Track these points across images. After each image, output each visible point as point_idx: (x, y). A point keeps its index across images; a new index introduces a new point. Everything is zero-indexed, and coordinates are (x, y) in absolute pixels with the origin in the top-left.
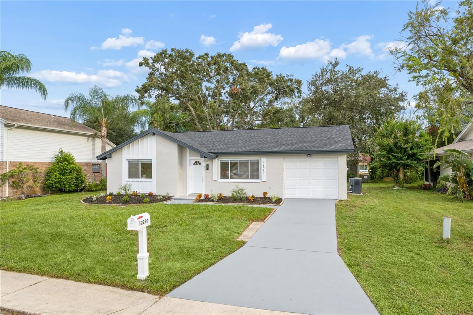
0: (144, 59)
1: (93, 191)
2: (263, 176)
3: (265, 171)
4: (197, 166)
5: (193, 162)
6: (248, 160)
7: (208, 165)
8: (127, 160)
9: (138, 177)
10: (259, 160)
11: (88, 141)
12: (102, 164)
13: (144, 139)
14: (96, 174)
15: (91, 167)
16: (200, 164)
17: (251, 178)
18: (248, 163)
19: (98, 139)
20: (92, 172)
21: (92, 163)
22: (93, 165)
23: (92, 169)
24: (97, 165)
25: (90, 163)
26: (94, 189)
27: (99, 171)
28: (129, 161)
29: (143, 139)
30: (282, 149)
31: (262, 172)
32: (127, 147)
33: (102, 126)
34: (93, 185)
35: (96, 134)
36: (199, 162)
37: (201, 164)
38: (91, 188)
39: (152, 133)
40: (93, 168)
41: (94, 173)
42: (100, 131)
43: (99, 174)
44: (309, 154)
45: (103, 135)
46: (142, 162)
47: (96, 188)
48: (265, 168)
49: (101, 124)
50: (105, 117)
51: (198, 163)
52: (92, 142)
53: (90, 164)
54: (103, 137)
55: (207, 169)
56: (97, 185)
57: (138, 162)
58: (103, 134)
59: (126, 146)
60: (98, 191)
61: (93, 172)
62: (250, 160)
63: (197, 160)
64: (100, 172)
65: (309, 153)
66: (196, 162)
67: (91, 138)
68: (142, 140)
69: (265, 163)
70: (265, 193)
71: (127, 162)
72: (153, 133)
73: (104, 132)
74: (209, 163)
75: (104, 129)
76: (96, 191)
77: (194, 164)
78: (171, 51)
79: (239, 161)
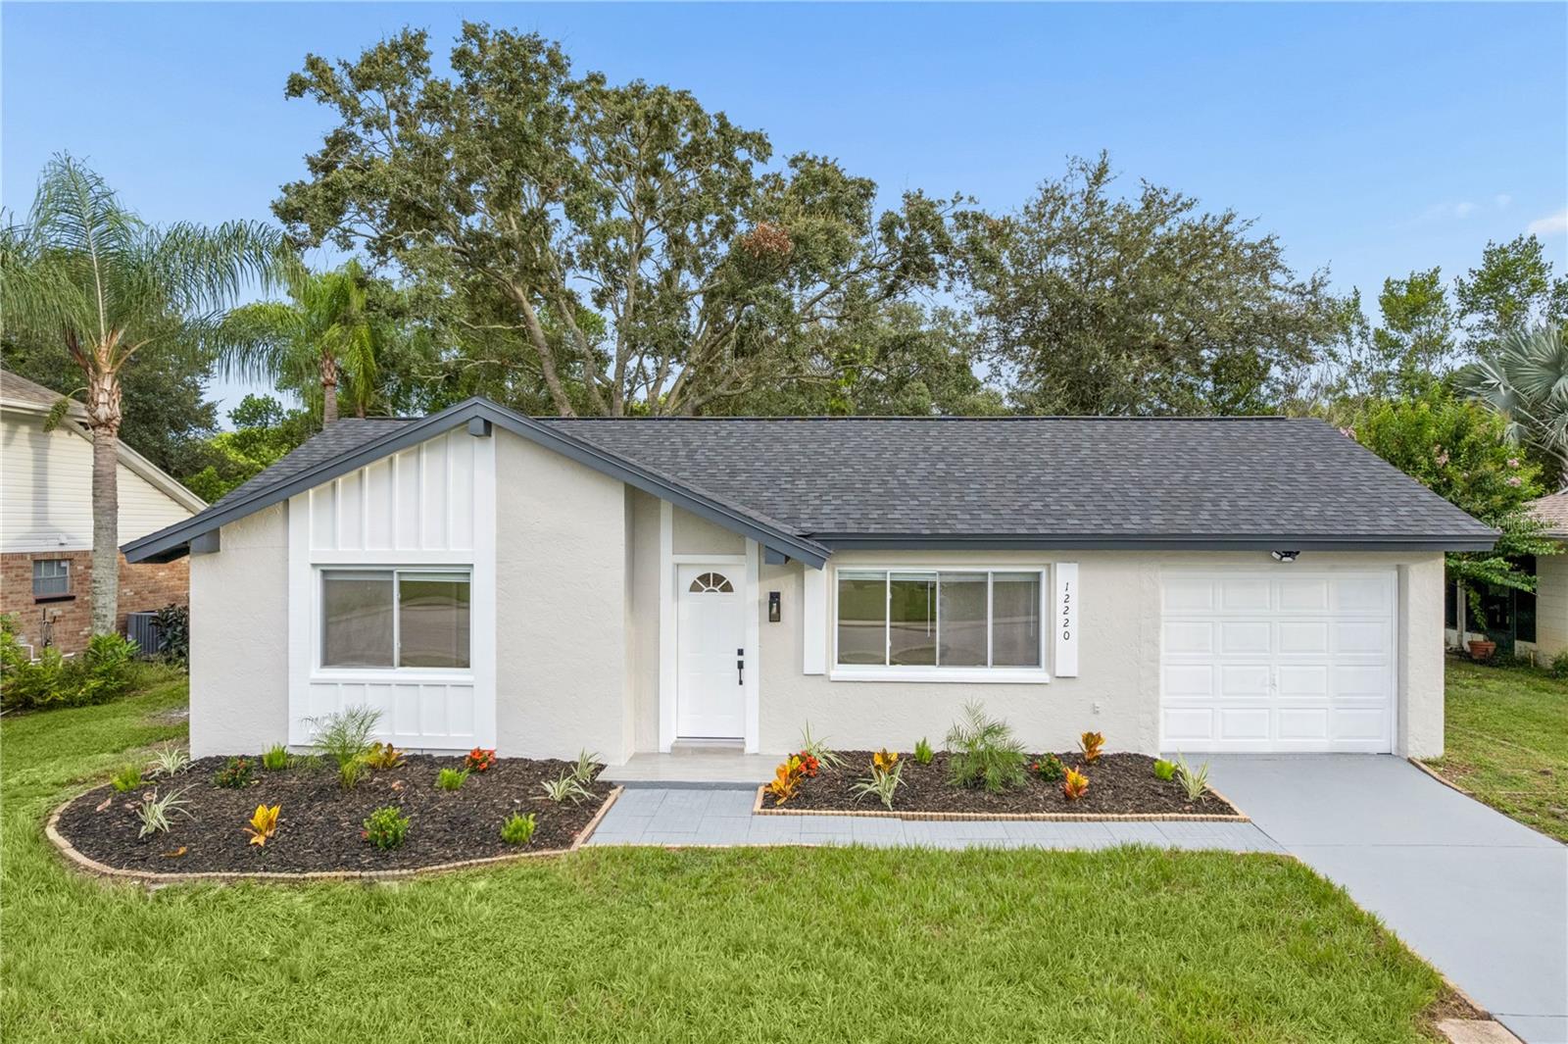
0: (313, 64)
1: (53, 705)
2: (1064, 650)
3: (1073, 628)
4: (713, 598)
5: (691, 576)
6: (986, 574)
7: (775, 597)
8: (314, 565)
9: (385, 661)
10: (1038, 574)
11: (9, 440)
12: (98, 561)
13: (424, 456)
14: (55, 610)
15: (29, 575)
16: (728, 588)
17: (996, 663)
18: (984, 584)
19: (65, 434)
20: (31, 599)
21: (33, 554)
22: (37, 562)
23: (30, 586)
24: (59, 561)
25: (22, 556)
26: (59, 695)
27: (68, 593)
28: (324, 572)
29: (419, 451)
30: (1157, 524)
31: (1060, 631)
32: (316, 495)
33: (97, 370)
34: (48, 677)
35: (60, 410)
36: (718, 579)
37: (731, 590)
38: (41, 693)
39: (480, 425)
40: (35, 581)
41: (43, 606)
42: (83, 398)
43: (67, 606)
44: (1289, 554)
45: (103, 418)
46: (405, 579)
47: (68, 691)
48: (1073, 615)
49: (92, 358)
50: (113, 329)
51: (714, 582)
52: (30, 450)
53: (20, 562)
54: (101, 425)
55: (775, 618)
56: (72, 676)
57: (387, 578)
58: (103, 412)
59: (311, 491)
60: (82, 704)
61: (39, 601)
62: (995, 574)
63: (712, 571)
64: (72, 598)
65: (1289, 548)
66: (705, 578)
67: (25, 430)
68: (413, 459)
69: (1074, 591)
70: (1091, 740)
71: (317, 576)
72: (486, 421)
73: (107, 400)
74: (786, 585)
75: (107, 385)
76: (71, 703)
77: (695, 588)
78: (460, 35)
79: (937, 580)
